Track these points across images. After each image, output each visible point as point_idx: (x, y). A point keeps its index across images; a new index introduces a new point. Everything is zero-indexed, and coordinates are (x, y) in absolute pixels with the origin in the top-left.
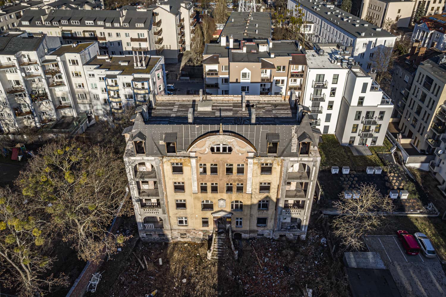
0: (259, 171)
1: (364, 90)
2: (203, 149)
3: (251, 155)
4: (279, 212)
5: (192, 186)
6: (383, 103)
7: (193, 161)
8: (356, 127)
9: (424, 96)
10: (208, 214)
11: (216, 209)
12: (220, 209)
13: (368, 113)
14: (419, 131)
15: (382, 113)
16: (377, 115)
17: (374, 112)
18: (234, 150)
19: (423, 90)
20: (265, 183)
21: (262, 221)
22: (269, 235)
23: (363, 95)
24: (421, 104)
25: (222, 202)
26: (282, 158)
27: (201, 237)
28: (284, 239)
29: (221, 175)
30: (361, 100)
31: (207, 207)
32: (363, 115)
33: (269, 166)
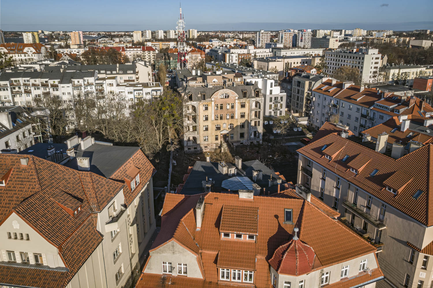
0: (240, 106)
1: (271, 87)
2: (217, 97)
3: (237, 98)
4: (249, 129)
5: (212, 117)
6: (281, 92)
7: (213, 103)
8: (271, 106)
9: (298, 90)
10: (219, 133)
11: (222, 129)
12: (223, 129)
13: (275, 98)
14: (300, 108)
15: (282, 98)
16: (279, 98)
17: (278, 97)
18: (230, 96)
19: (297, 88)
20: (243, 113)
21: (242, 135)
22: (246, 143)
23: (271, 89)
24: (298, 95)
25: (225, 125)
26: (249, 99)
27: (215, 147)
28: (252, 144)
29: (224, 110)
30: (271, 91)
31: (218, 128)
32: (273, 99)
33: (244, 104)
